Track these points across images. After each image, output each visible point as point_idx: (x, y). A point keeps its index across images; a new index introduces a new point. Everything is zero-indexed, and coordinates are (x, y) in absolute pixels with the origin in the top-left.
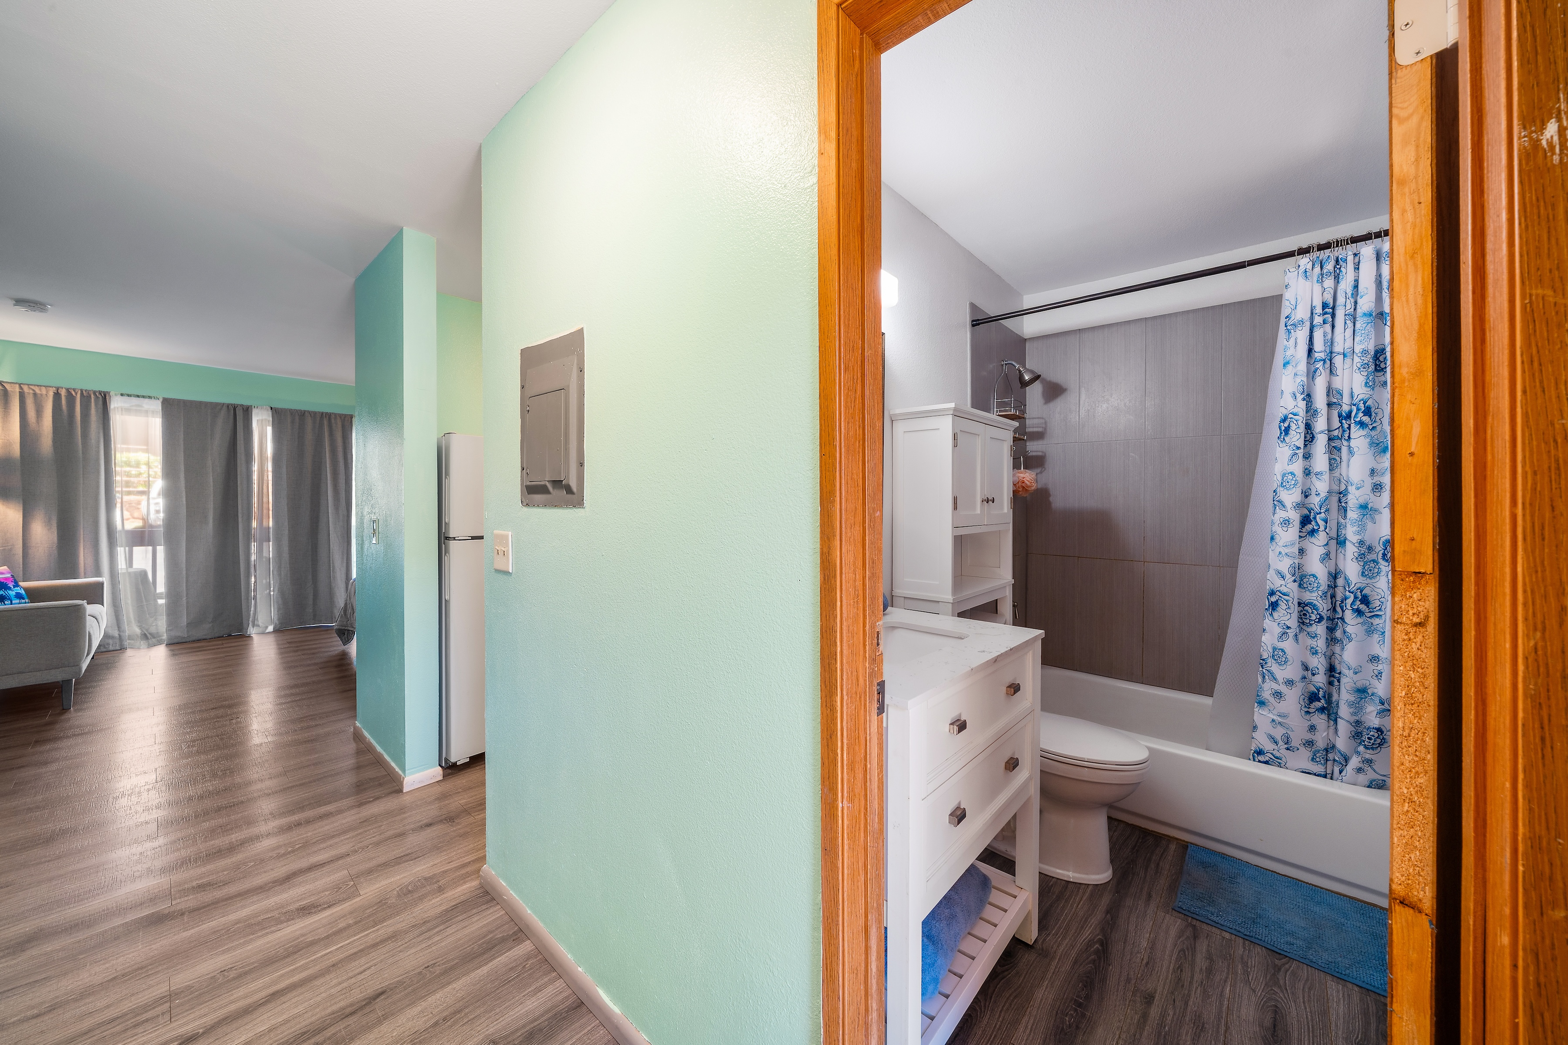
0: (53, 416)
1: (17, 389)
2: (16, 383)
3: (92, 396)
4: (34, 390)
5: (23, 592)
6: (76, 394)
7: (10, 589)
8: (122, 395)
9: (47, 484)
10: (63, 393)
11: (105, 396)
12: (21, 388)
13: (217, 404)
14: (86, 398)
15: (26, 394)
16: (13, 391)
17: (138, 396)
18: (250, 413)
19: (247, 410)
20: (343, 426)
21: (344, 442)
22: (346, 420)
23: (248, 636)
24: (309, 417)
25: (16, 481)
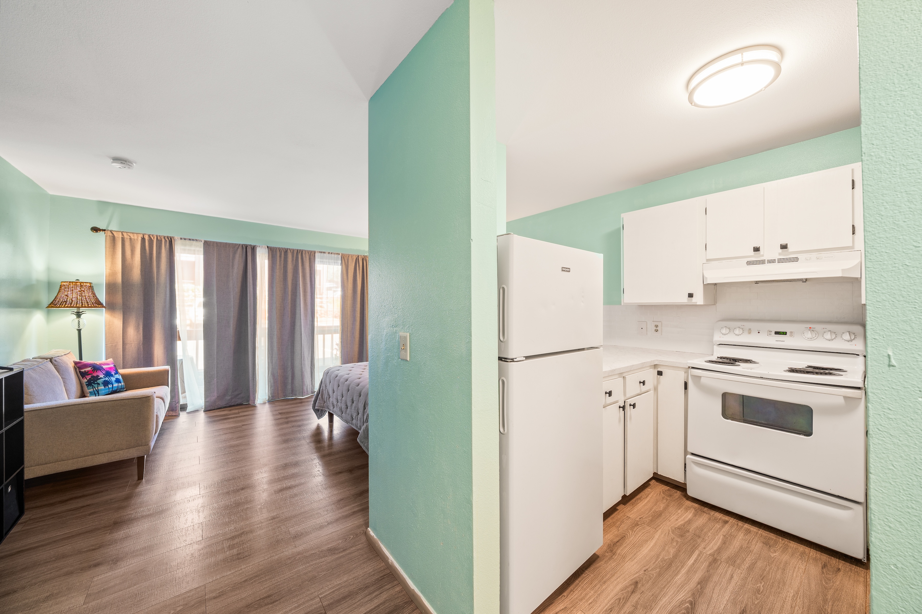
0: (141, 254)
1: (121, 236)
2: (120, 232)
3: (163, 240)
4: (130, 236)
5: (120, 377)
6: (154, 238)
7: (112, 376)
8: (181, 239)
9: (136, 301)
10: (147, 237)
11: (171, 239)
12: (123, 235)
13: (236, 244)
14: (159, 242)
15: (125, 239)
16: (118, 236)
17: (190, 240)
18: (255, 250)
19: (254, 248)
20: (310, 259)
21: (310, 270)
22: (312, 255)
23: (255, 406)
24: (290, 253)
25: (119, 299)
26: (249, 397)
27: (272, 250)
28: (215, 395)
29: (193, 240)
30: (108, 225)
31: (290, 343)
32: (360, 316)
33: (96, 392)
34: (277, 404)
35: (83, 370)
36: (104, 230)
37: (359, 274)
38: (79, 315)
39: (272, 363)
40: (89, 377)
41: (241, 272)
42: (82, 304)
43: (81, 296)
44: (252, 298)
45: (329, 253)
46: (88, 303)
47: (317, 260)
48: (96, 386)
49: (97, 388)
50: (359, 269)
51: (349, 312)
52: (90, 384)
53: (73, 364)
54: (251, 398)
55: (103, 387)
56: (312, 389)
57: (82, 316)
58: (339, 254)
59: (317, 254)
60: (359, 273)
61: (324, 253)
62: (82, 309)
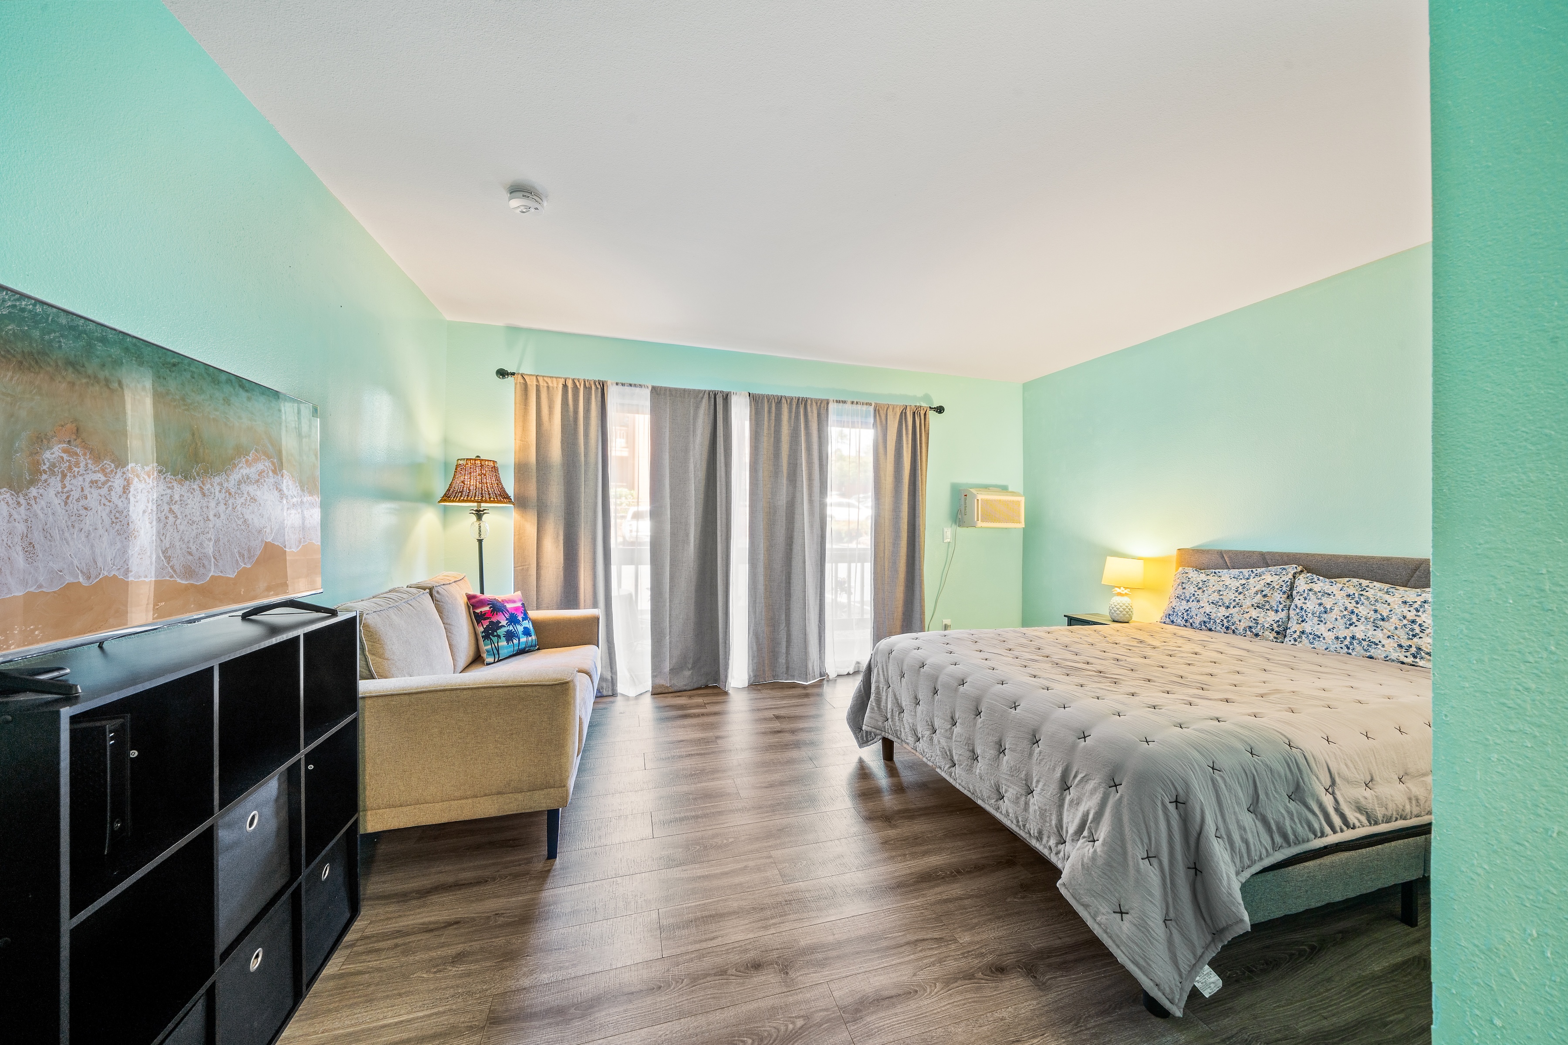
0: (561, 413)
1: (535, 383)
2: (534, 375)
3: (593, 387)
4: (547, 383)
5: (530, 626)
6: (580, 385)
7: (518, 622)
8: (617, 384)
9: (555, 494)
10: (570, 384)
11: (603, 385)
12: (538, 381)
13: (699, 391)
14: (588, 390)
15: (541, 389)
16: (532, 383)
17: (631, 385)
18: (729, 400)
19: (726, 397)
20: (819, 415)
21: (820, 437)
22: (823, 406)
23: (726, 693)
24: (786, 405)
25: (532, 490)
26: (717, 672)
27: (755, 400)
28: (667, 666)
29: (635, 385)
30: (519, 367)
31: (784, 577)
32: (908, 529)
33: (495, 651)
34: (766, 693)
35: (478, 611)
36: (513, 374)
37: (907, 444)
38: (479, 514)
39: (755, 613)
40: (486, 623)
41: (707, 443)
42: (482, 497)
43: (481, 483)
44: (724, 491)
45: (853, 403)
46: (489, 494)
47: (832, 417)
48: (495, 639)
49: (496, 645)
50: (907, 434)
51: (887, 521)
52: (487, 636)
53: (466, 599)
54: (722, 677)
55: (505, 643)
56: (820, 668)
57: (485, 517)
58: (870, 404)
59: (832, 406)
60: (907, 440)
61: (844, 402)
62: (483, 504)
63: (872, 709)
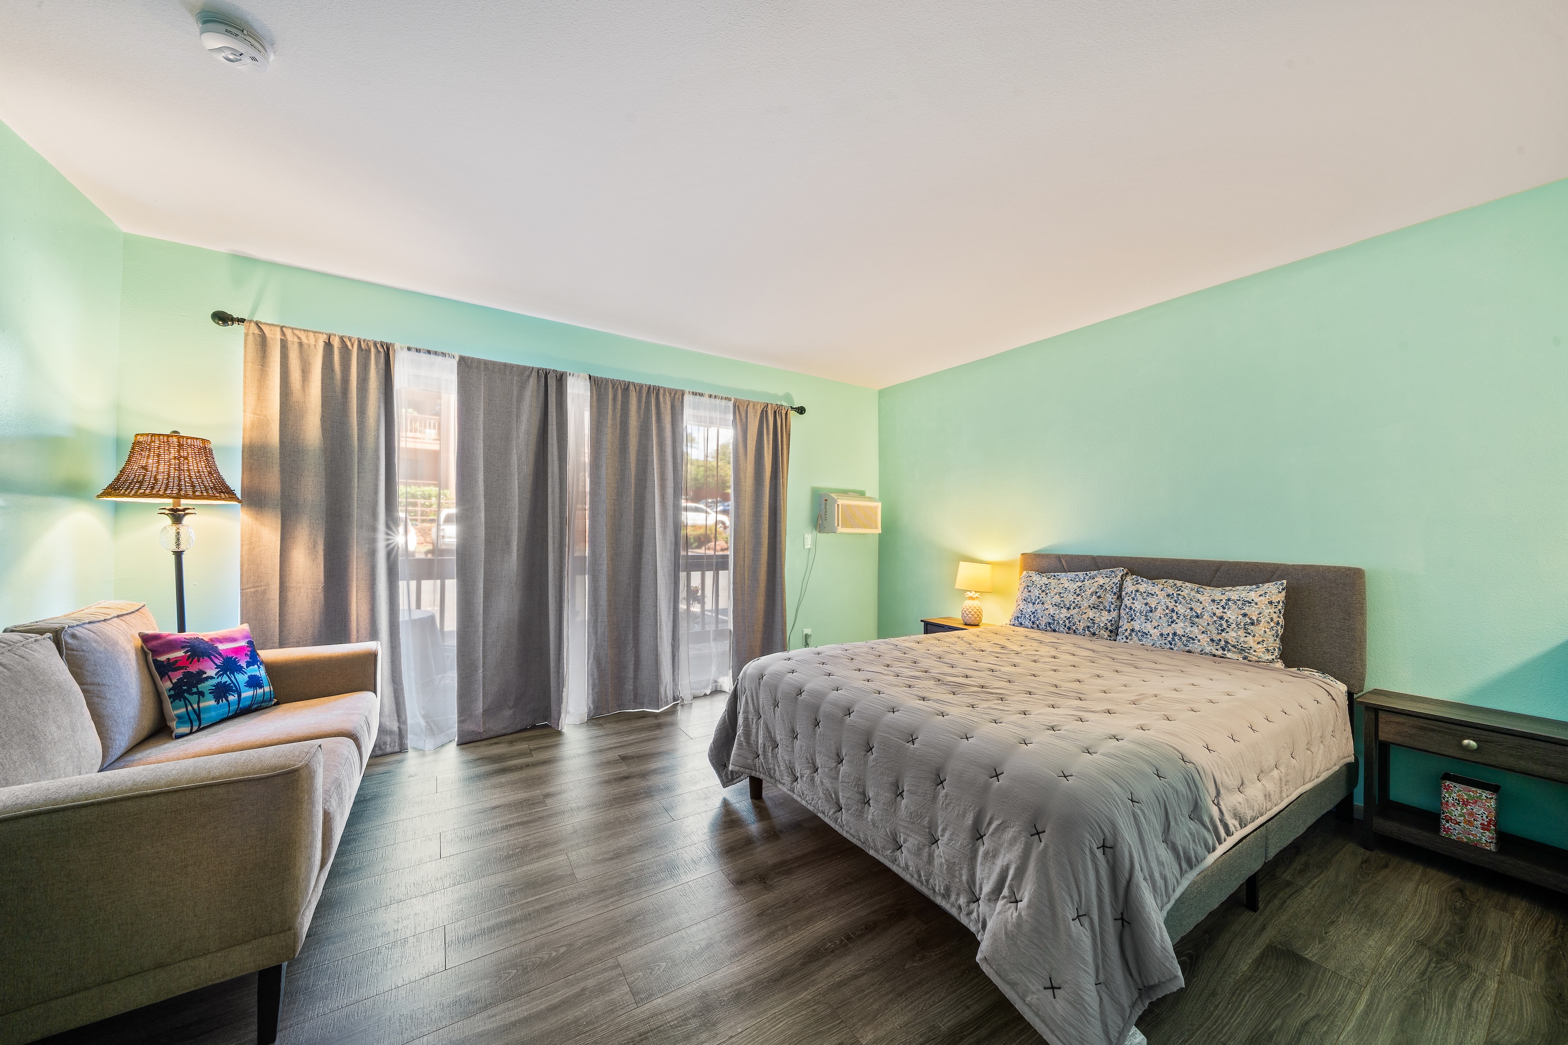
0: (322, 379)
1: (279, 336)
2: (277, 326)
3: (373, 350)
4: (299, 338)
5: (262, 673)
6: (352, 345)
7: (240, 670)
8: (409, 349)
9: (313, 488)
11: (388, 349)
12: (283, 333)
13: (525, 368)
14: (364, 353)
15: (290, 345)
16: (274, 338)
17: (429, 352)
18: (564, 382)
19: (561, 378)
20: (673, 407)
21: (674, 432)
22: (677, 397)
23: (559, 733)
24: (634, 392)
25: (273, 482)
26: (548, 709)
27: (597, 384)
28: (479, 707)
29: (436, 353)
30: (254, 311)
31: (631, 591)
32: (769, 535)
33: (193, 716)
34: (610, 727)
35: (163, 658)
36: (242, 321)
37: (768, 444)
38: (177, 516)
39: (596, 633)
40: (177, 676)
41: (534, 431)
42: (180, 490)
43: (180, 470)
44: (557, 490)
45: (710, 396)
46: (193, 486)
47: (688, 412)
48: (193, 698)
49: (195, 706)
50: (768, 433)
51: (747, 526)
52: (178, 693)
53: (139, 642)
54: (554, 713)
55: (212, 703)
56: (674, 692)
57: (186, 520)
58: (730, 400)
59: (687, 398)
60: (768, 441)
61: (701, 395)
62: (183, 501)
63: (740, 744)
